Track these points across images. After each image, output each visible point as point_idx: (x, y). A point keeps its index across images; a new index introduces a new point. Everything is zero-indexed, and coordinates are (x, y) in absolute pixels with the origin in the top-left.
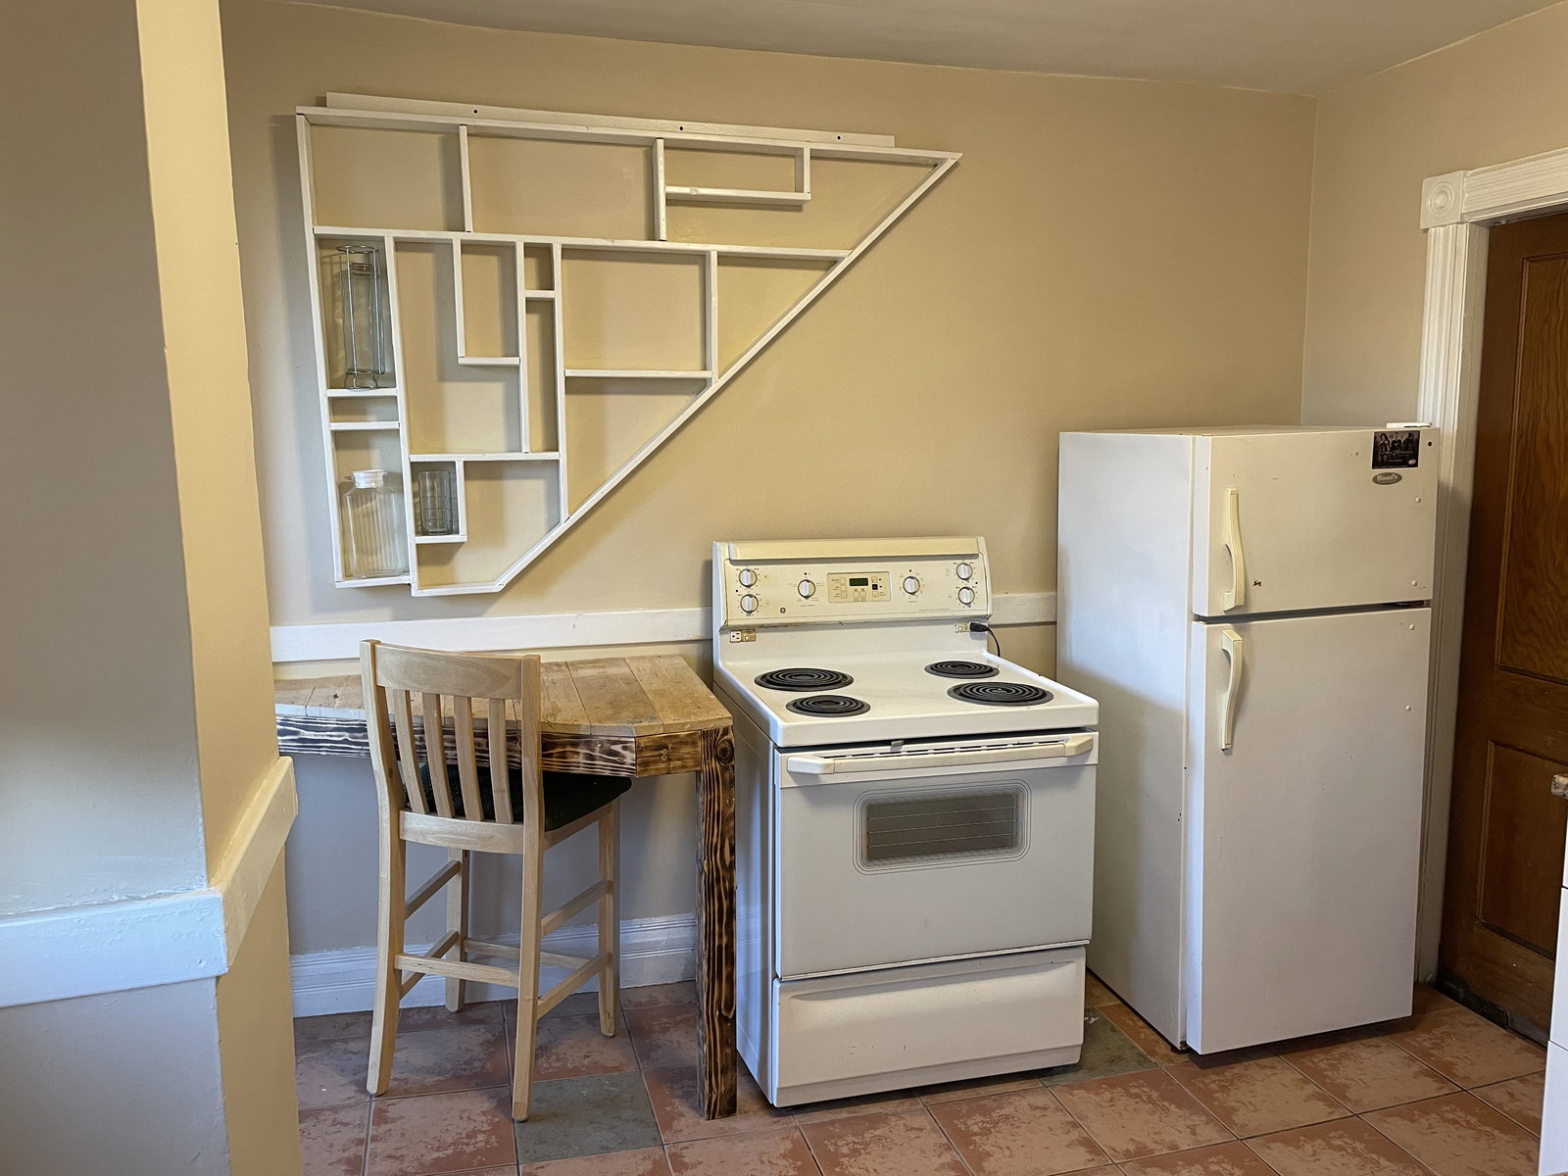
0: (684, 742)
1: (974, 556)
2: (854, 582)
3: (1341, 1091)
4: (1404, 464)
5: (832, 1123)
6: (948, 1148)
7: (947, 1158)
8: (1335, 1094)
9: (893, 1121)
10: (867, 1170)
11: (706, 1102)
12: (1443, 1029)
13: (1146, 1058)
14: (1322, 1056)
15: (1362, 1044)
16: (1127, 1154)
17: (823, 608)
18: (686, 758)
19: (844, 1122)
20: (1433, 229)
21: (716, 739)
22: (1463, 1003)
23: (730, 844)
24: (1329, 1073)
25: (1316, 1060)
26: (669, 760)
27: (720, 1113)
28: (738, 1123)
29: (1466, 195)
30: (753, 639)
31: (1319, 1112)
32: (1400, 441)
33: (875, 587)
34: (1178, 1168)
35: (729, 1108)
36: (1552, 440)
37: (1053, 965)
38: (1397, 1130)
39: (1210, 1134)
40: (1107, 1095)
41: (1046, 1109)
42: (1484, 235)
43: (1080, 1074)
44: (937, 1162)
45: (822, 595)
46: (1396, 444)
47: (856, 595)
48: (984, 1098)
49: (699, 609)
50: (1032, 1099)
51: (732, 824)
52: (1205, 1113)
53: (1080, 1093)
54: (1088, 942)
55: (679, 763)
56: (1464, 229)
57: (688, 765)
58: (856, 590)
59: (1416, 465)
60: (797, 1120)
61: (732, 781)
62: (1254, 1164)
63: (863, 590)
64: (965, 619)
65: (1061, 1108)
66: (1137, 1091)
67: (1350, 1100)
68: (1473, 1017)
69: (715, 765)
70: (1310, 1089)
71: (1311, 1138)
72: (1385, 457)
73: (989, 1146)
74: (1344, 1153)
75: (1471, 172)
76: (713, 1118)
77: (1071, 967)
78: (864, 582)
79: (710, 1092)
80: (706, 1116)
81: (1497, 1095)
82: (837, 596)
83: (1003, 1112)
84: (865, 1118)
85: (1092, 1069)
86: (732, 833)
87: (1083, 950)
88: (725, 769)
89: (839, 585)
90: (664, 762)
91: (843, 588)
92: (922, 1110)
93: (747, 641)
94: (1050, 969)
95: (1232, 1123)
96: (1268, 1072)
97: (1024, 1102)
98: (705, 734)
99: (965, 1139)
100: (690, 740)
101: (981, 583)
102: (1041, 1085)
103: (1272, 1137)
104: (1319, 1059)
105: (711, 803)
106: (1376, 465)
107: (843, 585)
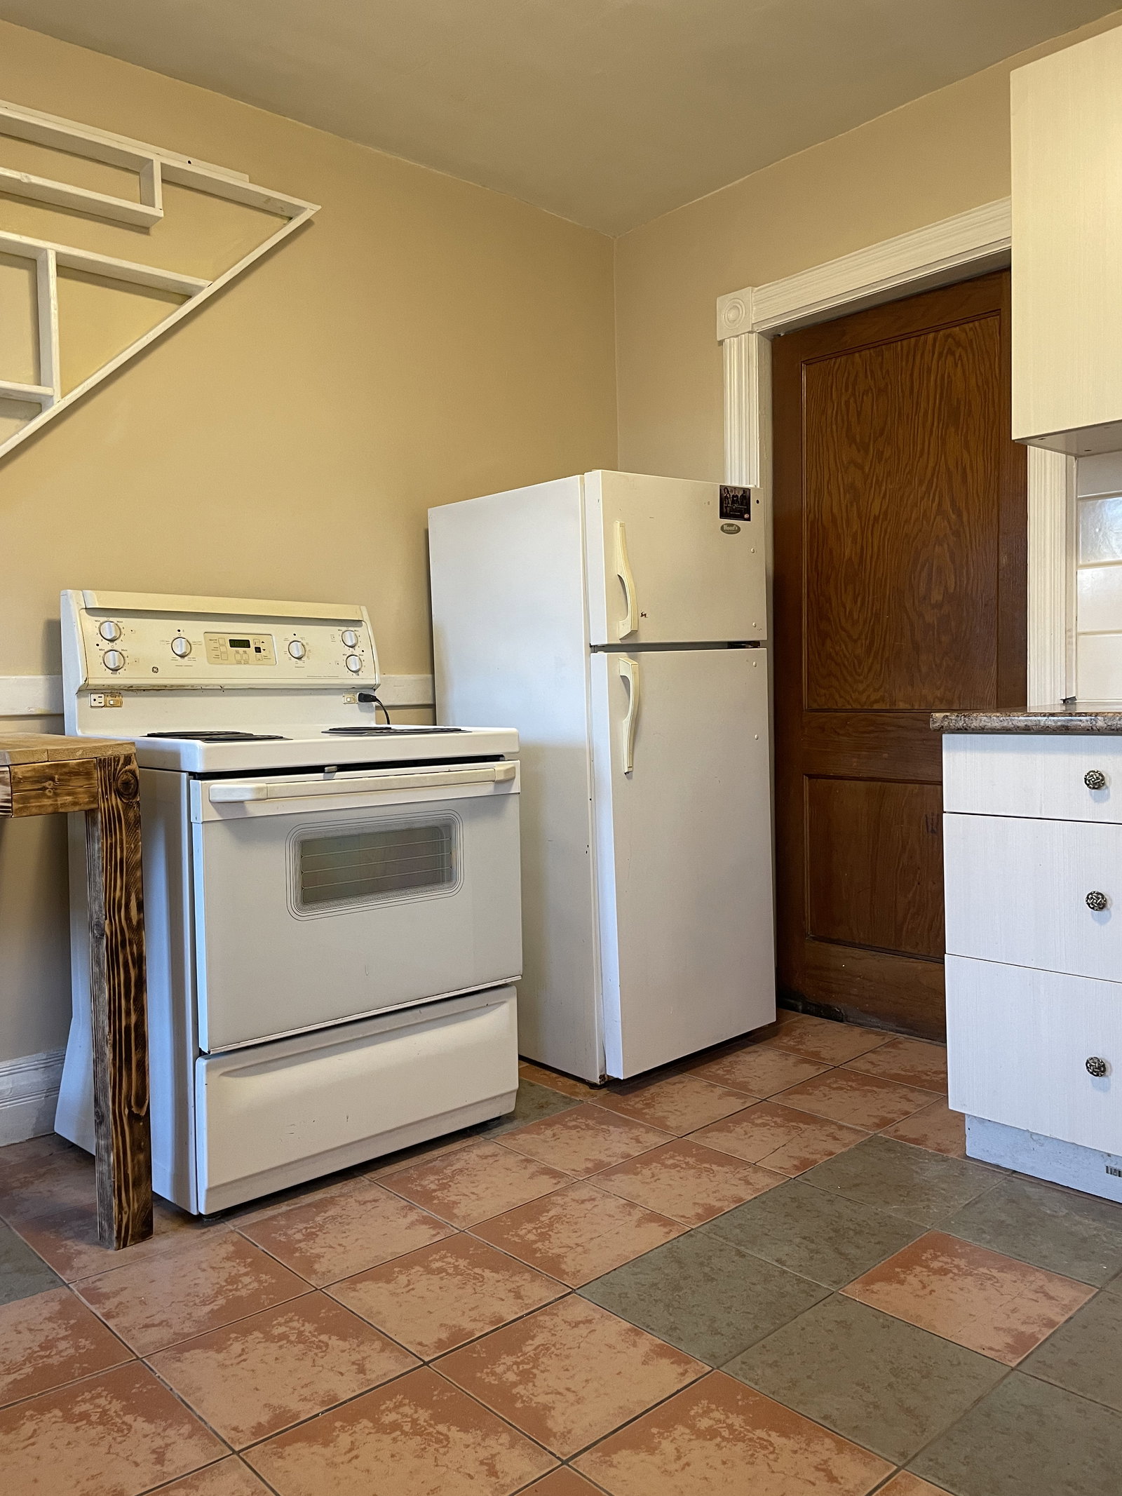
0: (75, 773)
1: (358, 623)
2: (234, 643)
3: (744, 1086)
4: (741, 517)
5: (273, 1218)
6: (411, 1208)
7: (413, 1216)
8: (741, 1089)
9: (342, 1201)
10: (331, 1247)
11: (115, 1227)
12: (798, 1031)
13: (571, 1099)
14: (717, 1067)
15: (743, 1052)
16: (587, 1170)
17: (200, 670)
18: (79, 793)
19: (287, 1215)
20: (728, 340)
21: (115, 769)
22: (804, 1012)
23: (137, 899)
24: (727, 1076)
25: (713, 1070)
26: (56, 795)
27: (133, 1238)
28: (157, 1244)
29: (754, 309)
30: (118, 705)
31: (735, 1104)
32: (737, 496)
33: (258, 650)
34: (639, 1170)
35: (144, 1231)
36: (835, 510)
37: (488, 1007)
38: (801, 1103)
39: (653, 1140)
40: (549, 1132)
41: (496, 1155)
42: (767, 346)
43: (516, 1123)
44: (406, 1221)
45: (199, 653)
46: (735, 499)
47: (238, 657)
48: (431, 1161)
49: (41, 677)
50: (476, 1152)
51: (139, 874)
52: (642, 1126)
53: (522, 1137)
54: (519, 978)
55: (69, 798)
56: (754, 336)
57: (81, 801)
58: (237, 652)
59: (749, 519)
60: (230, 1225)
61: (138, 821)
62: (701, 1151)
63: (245, 652)
64: (353, 689)
65: (509, 1152)
66: (574, 1123)
67: (754, 1091)
68: (816, 1020)
69: (115, 801)
70: (719, 1091)
71: (738, 1122)
72: (728, 508)
73: (454, 1197)
74: (768, 1127)
75: (756, 289)
76: (125, 1246)
77: (505, 1007)
78: (245, 644)
79: (120, 1213)
80: (115, 1244)
81: (861, 1065)
82: (217, 658)
83: (454, 1168)
84: (309, 1205)
85: (525, 1117)
86: (139, 885)
87: (514, 989)
88: (128, 807)
89: (217, 645)
90: (49, 797)
91: (223, 649)
92: (370, 1185)
93: (112, 706)
94: (485, 1013)
95: (667, 1127)
96: (680, 1086)
97: (472, 1154)
98: (102, 763)
99: (427, 1197)
100: (83, 771)
101: (368, 653)
102: (483, 1139)
103: (706, 1129)
104: (716, 1069)
105: (111, 848)
106: (723, 515)
107: (223, 645)
